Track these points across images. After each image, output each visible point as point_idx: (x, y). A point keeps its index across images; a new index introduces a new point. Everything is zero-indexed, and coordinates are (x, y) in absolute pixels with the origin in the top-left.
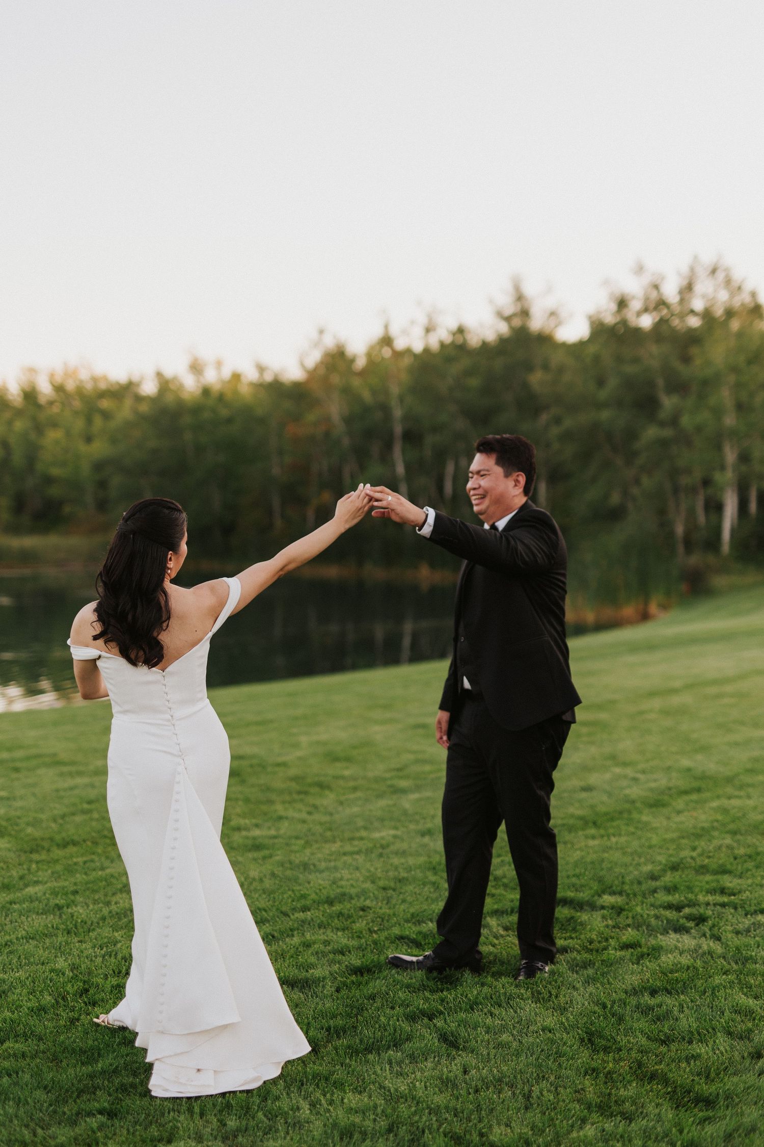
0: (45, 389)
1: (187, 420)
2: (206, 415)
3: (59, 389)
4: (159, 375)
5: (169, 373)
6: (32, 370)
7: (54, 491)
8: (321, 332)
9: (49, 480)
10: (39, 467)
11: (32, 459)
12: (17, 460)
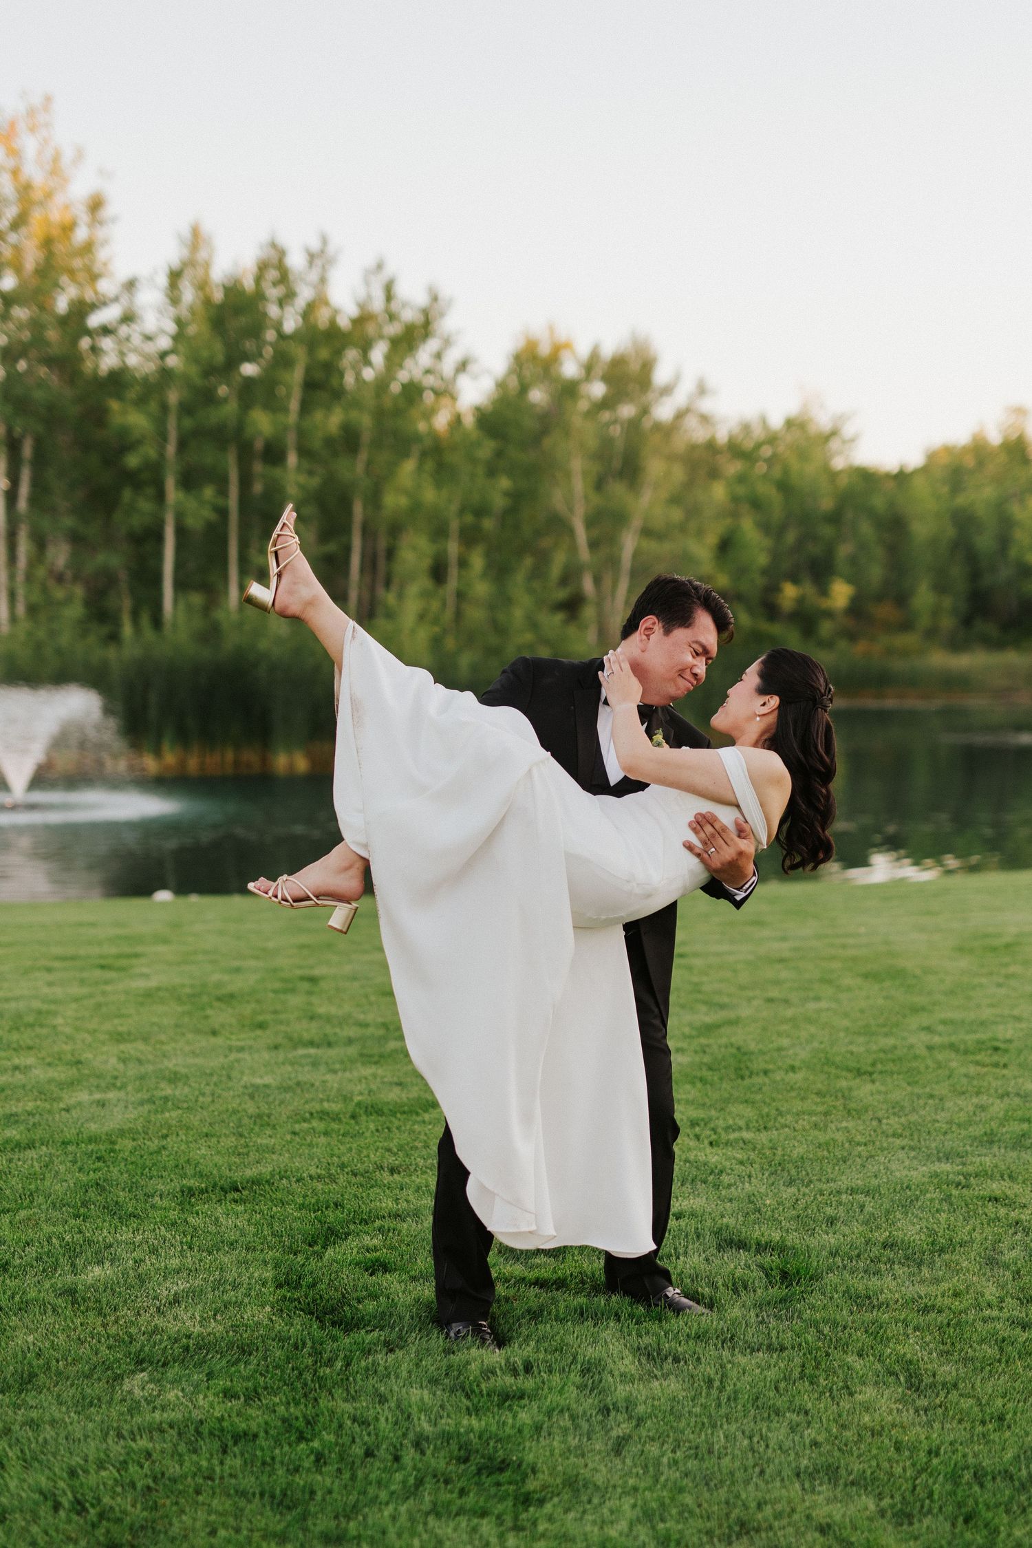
6: (1020, 411)
10: (1013, 552)
11: (1004, 541)
12: (985, 542)
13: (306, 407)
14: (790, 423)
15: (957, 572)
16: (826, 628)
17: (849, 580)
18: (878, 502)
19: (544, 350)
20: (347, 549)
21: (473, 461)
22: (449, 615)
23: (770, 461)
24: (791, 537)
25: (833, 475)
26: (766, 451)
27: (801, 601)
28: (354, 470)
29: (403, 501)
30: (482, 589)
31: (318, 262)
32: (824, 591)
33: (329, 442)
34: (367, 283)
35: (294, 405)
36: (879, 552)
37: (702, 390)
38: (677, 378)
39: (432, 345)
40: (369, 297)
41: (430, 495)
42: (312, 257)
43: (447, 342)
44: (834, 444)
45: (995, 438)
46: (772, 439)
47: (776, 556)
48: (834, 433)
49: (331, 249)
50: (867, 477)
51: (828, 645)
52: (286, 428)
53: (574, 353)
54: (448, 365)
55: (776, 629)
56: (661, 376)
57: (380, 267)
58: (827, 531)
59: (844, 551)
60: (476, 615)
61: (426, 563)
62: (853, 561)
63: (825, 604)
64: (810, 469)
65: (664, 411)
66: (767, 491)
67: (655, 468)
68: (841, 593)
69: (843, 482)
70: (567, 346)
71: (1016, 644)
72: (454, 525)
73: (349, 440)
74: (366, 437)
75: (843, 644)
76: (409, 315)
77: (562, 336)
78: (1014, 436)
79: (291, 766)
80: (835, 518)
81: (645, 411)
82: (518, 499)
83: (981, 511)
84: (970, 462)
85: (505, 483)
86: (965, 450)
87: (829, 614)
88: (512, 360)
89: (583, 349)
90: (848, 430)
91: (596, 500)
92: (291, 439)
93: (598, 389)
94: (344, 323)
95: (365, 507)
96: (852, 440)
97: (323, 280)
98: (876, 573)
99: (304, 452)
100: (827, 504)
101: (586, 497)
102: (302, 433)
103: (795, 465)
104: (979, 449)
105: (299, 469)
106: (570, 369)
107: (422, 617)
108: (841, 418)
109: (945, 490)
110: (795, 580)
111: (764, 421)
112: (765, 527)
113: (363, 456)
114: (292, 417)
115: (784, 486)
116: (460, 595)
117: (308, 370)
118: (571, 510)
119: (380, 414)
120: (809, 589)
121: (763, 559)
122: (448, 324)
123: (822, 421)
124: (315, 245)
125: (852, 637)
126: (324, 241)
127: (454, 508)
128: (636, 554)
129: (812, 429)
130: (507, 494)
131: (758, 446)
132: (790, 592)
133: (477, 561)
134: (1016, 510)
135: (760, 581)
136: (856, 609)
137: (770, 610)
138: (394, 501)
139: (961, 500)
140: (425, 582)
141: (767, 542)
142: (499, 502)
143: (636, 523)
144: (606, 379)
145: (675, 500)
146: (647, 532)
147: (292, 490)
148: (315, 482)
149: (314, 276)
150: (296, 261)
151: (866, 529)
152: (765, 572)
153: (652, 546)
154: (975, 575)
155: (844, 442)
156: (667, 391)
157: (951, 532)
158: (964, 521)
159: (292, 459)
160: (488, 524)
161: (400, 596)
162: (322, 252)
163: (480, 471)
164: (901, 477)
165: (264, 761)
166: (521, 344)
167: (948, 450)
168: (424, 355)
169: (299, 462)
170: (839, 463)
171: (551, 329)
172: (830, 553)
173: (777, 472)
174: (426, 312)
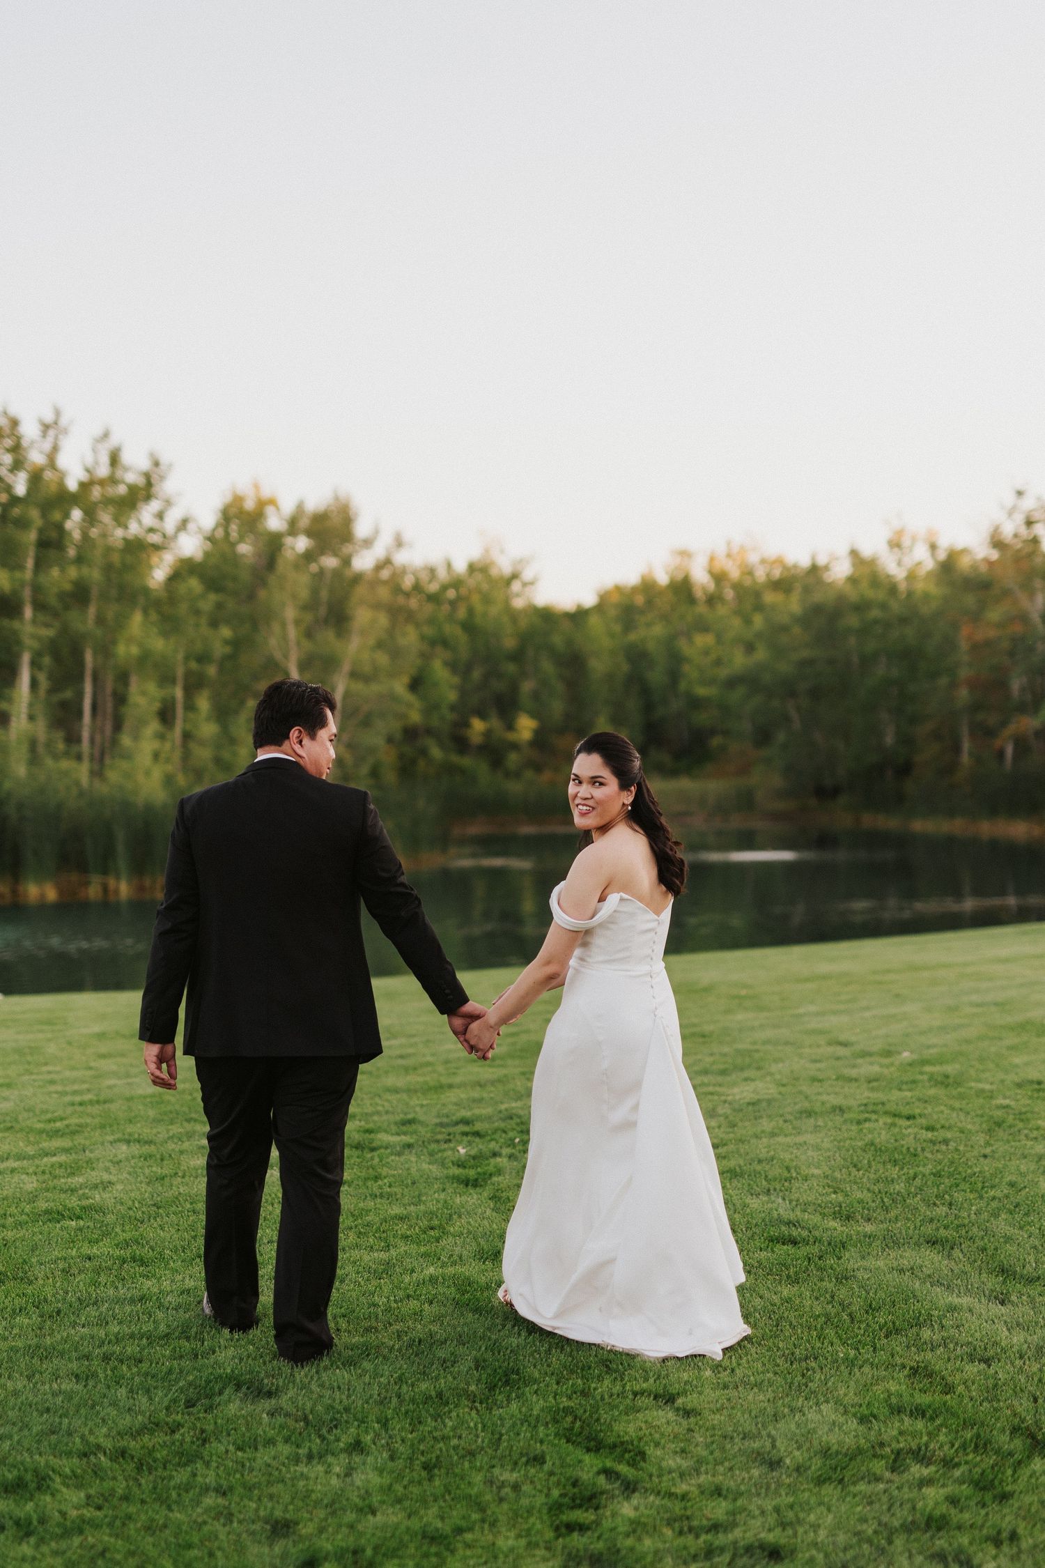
0: (700, 577)
1: (853, 621)
2: (875, 613)
3: (719, 578)
4: (854, 553)
5: (867, 551)
6: (685, 554)
7: (703, 718)
8: (1020, 493)
9: (696, 703)
10: (683, 686)
11: (674, 675)
12: (656, 677)
13: (39, 565)
14: (472, 568)
15: (633, 705)
16: (513, 759)
17: (533, 715)
18: (557, 640)
19: (249, 505)
20: (80, 695)
21: (197, 612)
22: (177, 755)
23: (453, 604)
24: (477, 674)
25: (513, 615)
26: (451, 594)
27: (488, 734)
28: (86, 621)
29: (135, 650)
30: (208, 729)
31: (51, 433)
32: (510, 726)
33: (62, 596)
34: (94, 451)
35: (30, 563)
36: (560, 687)
37: (399, 543)
38: (377, 532)
39: (155, 506)
40: (97, 463)
41: (158, 644)
42: (46, 427)
43: (168, 503)
44: (516, 586)
45: (662, 579)
46: (457, 583)
47: (463, 693)
48: (515, 576)
49: (63, 421)
50: (547, 616)
51: (517, 775)
52: (23, 585)
53: (278, 509)
54: (170, 524)
55: (466, 761)
56: (361, 529)
57: (106, 435)
58: (511, 668)
59: (527, 686)
60: (203, 754)
61: (157, 706)
62: (536, 695)
63: (511, 736)
64: (494, 610)
65: (363, 562)
66: (453, 631)
67: (362, 616)
68: (526, 726)
69: (523, 623)
70: (272, 502)
71: (688, 772)
72: (180, 672)
73: (80, 595)
74: (95, 592)
75: (529, 774)
76: (131, 478)
77: (266, 493)
78: (680, 577)
79: (43, 896)
80: (517, 656)
81: (347, 562)
82: (237, 644)
83: (651, 646)
84: (640, 600)
85: (226, 632)
86: (635, 590)
87: (515, 746)
88: (220, 515)
89: (287, 506)
90: (527, 575)
91: (307, 645)
92: (27, 594)
93: (301, 544)
94: (72, 485)
95: (95, 654)
96: (532, 583)
97: (56, 448)
98: (557, 708)
99: (39, 606)
100: (510, 643)
101: (298, 644)
102: (37, 589)
103: (479, 608)
104: (647, 586)
105: (34, 621)
106: (274, 523)
107: (156, 756)
108: (521, 561)
109: (617, 628)
110: (483, 716)
111: (449, 566)
112: (453, 666)
113: (92, 611)
114: (28, 574)
115: (469, 627)
116: (187, 736)
117: (41, 531)
118: (286, 657)
119: (108, 568)
120: (495, 723)
121: (452, 696)
122: (169, 486)
123: (504, 565)
124: (49, 417)
125: (538, 768)
126: (58, 413)
127: (180, 656)
128: (347, 695)
129: (494, 572)
130: (227, 642)
131: (444, 588)
132: (478, 725)
133: (204, 703)
134: (683, 646)
135: (450, 716)
136: (540, 741)
137: (460, 743)
138: (125, 650)
139: (633, 637)
140: (154, 726)
141: (456, 680)
142: (219, 650)
143: (346, 667)
144: (309, 533)
145: (380, 645)
146: (354, 675)
147: (28, 641)
148: (49, 633)
149: (47, 446)
150: (29, 430)
151: (548, 666)
152: (453, 708)
153: (358, 687)
154: (648, 707)
155: (525, 585)
156: (368, 543)
157: (625, 667)
158: (637, 656)
159: (28, 612)
160: (212, 671)
161: (136, 738)
162: (56, 423)
163: (204, 621)
164: (579, 616)
165: (14, 892)
166: (228, 499)
167: (618, 589)
168: (147, 514)
169: (35, 616)
170: (518, 603)
171: (256, 486)
172: (514, 688)
173: (462, 613)
174: (147, 476)
